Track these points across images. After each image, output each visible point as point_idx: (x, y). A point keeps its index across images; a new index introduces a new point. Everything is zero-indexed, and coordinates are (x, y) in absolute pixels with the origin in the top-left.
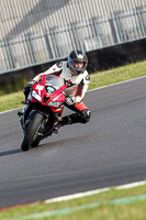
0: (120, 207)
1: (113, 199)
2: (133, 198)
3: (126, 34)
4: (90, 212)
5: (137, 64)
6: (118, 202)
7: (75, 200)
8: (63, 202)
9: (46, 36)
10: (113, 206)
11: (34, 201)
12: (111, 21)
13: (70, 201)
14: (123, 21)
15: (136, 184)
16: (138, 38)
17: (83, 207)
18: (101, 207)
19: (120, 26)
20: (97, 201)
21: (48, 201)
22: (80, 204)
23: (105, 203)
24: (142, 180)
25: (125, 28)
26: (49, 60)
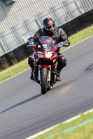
1: (62, 130)
2: (75, 127)
6: (66, 131)
7: (39, 136)
10: (63, 135)
15: (74, 118)
18: (56, 137)
20: (53, 134)
23: (58, 134)
24: (78, 114)
26: (3, 54)
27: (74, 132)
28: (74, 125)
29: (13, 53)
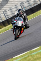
0: (34, 55)
1: (31, 53)
2: (37, 52)
3: (25, 8)
4: (26, 58)
5: (30, 15)
6: (33, 54)
7: (21, 56)
8: (18, 57)
9: (4, 13)
10: (32, 55)
11: (10, 59)
12: (20, 5)
13: (19, 56)
14: (24, 4)
15: (37, 48)
16: (29, 8)
17: (24, 57)
18: (28, 56)
19: (23, 6)
20: (27, 55)
21: (14, 58)
22: (22, 57)
23: (29, 55)
25: (25, 6)
26: (6, 19)
27: (36, 54)
28: (37, 51)
29: (10, 19)
